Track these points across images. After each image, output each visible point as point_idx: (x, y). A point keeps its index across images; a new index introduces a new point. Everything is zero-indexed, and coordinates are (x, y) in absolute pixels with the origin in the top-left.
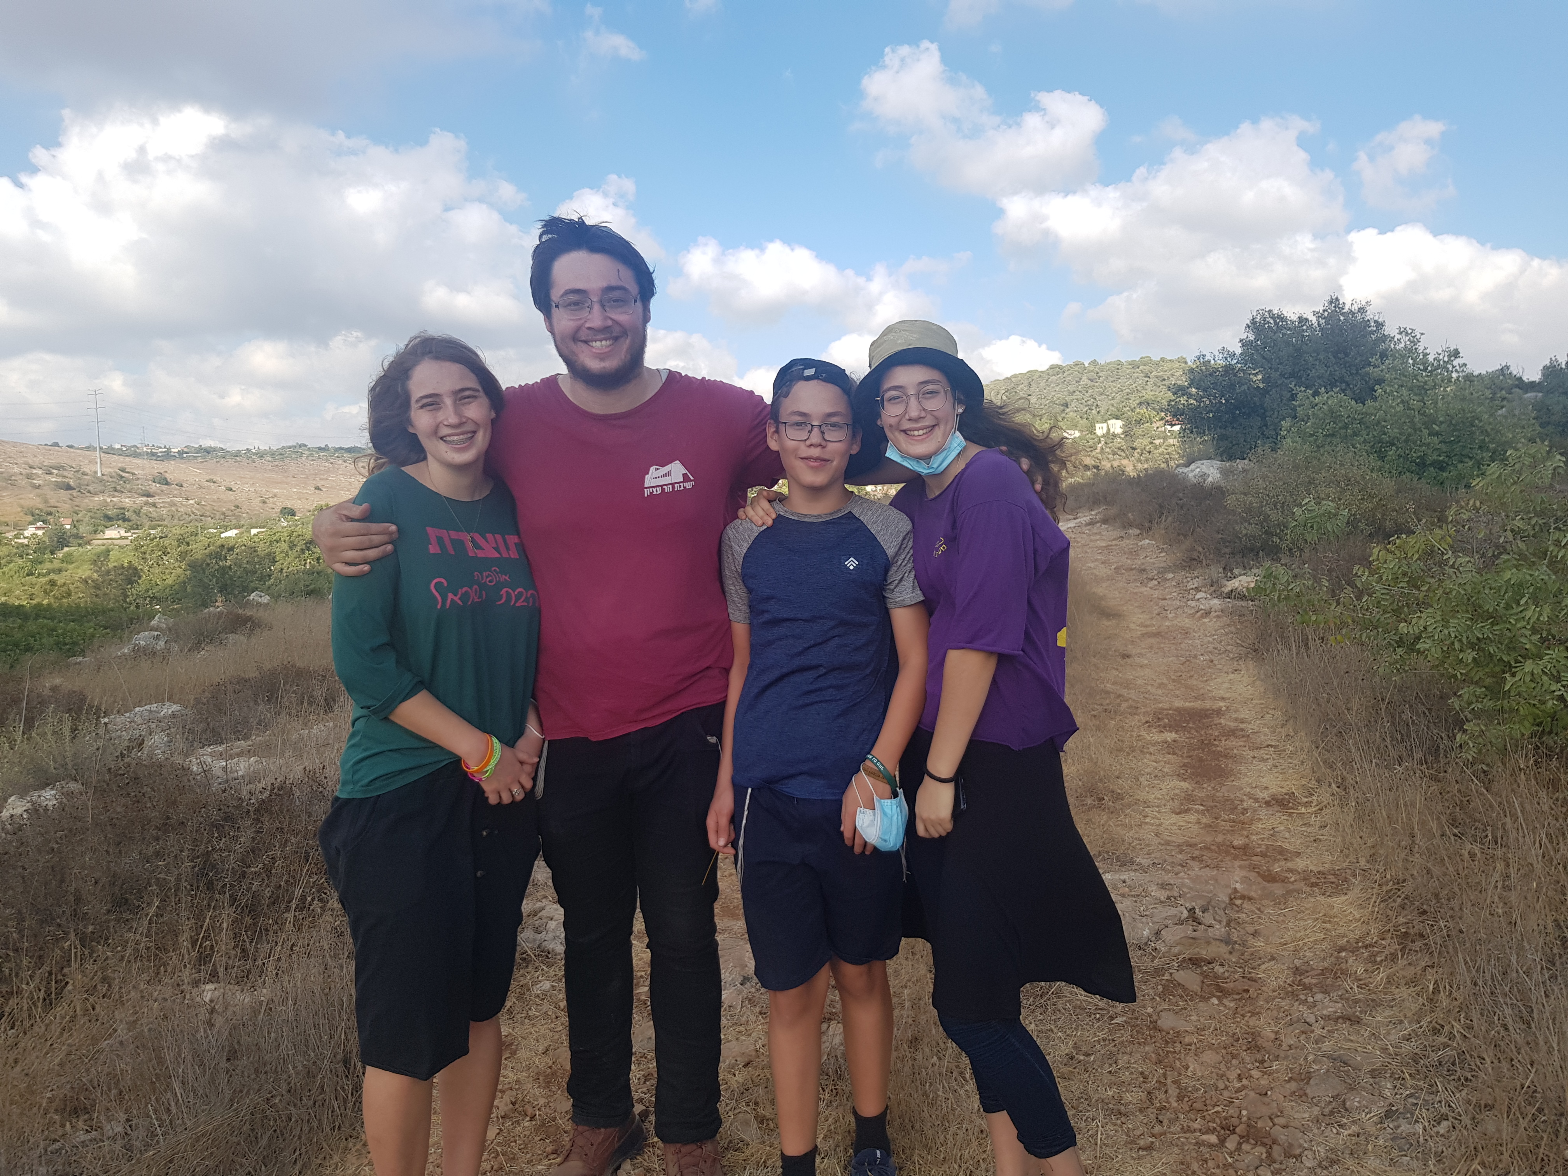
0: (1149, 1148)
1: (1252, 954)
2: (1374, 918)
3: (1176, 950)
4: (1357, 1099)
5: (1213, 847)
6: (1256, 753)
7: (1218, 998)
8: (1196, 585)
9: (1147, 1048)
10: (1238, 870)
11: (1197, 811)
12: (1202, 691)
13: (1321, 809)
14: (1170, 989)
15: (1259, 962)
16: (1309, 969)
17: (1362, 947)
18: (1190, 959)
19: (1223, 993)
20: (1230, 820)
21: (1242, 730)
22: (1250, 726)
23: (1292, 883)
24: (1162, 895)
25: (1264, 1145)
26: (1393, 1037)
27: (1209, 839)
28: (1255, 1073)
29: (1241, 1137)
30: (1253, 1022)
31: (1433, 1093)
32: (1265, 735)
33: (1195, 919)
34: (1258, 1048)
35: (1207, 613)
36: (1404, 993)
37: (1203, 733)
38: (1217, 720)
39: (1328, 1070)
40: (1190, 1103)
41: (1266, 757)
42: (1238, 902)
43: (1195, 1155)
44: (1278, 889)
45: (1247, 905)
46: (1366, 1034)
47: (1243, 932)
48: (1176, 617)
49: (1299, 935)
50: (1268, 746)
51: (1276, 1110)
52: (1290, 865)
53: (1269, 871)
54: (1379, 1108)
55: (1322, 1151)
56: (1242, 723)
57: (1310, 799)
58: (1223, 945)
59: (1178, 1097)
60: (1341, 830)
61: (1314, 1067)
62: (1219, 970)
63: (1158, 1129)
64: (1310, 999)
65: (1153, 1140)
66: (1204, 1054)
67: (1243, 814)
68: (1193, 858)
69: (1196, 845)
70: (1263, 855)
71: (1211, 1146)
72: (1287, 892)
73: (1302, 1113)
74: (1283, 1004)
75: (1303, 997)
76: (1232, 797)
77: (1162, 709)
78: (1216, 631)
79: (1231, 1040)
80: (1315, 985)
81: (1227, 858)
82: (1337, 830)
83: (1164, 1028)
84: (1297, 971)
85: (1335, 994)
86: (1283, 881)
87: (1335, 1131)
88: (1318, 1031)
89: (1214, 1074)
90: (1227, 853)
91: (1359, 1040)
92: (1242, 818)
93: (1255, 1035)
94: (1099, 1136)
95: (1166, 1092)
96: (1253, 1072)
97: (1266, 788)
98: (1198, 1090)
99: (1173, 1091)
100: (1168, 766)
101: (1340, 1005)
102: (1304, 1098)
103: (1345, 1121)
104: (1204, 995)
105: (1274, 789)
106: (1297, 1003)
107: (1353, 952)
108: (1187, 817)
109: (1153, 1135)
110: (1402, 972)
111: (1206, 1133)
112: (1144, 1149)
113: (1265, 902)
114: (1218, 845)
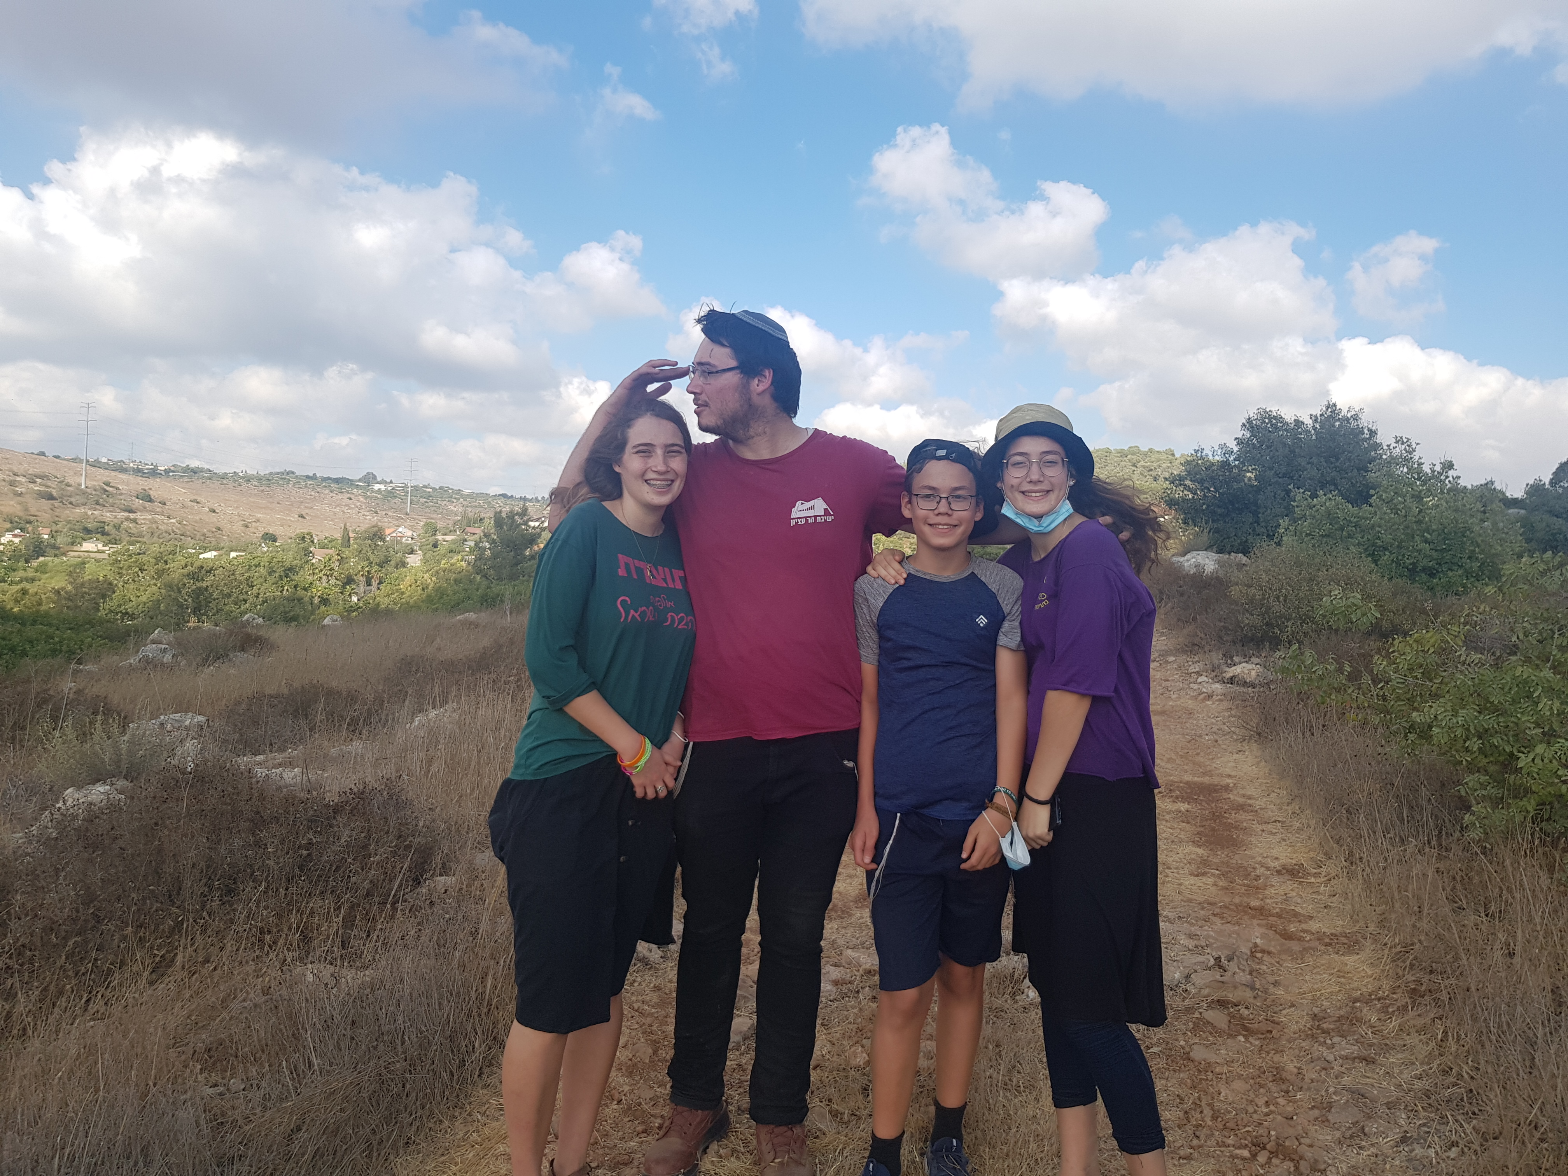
0: (1188, 1158)
1: (1273, 1001)
2: (1386, 974)
3: (1205, 992)
4: (1375, 1126)
5: (1232, 907)
6: (1264, 827)
7: (1244, 1036)
8: (1198, 669)
9: (1182, 1075)
10: (1256, 928)
11: (1213, 875)
12: (1209, 768)
13: (1330, 880)
14: (1200, 1026)
15: (1281, 1008)
16: (1326, 1016)
17: (1375, 999)
18: (1218, 1001)
19: (1248, 1032)
20: (1244, 885)
21: (1250, 805)
22: (1257, 803)
23: (1308, 941)
24: (1191, 944)
25: (1292, 1160)
26: (1406, 1076)
27: (1227, 900)
28: (1281, 1101)
29: (1272, 1153)
30: (1277, 1058)
31: (1444, 1124)
32: (1273, 811)
33: (1220, 967)
34: (1283, 1081)
35: (1210, 697)
36: (1413, 1039)
37: (1213, 805)
38: (1225, 796)
39: (1347, 1101)
40: (1223, 1123)
41: (1274, 831)
43: (1230, 1166)
44: (1295, 946)
45: (1266, 958)
46: (1381, 1072)
47: (1264, 981)
48: (1179, 698)
49: (1316, 986)
50: (1275, 821)
51: (1301, 1132)
52: (1304, 926)
53: (1285, 930)
54: (1394, 1135)
55: (1345, 1167)
56: (1250, 799)
57: (1319, 870)
58: (1248, 990)
59: (1212, 1117)
60: (1350, 897)
61: (1334, 1097)
62: (1246, 1012)
63: (1195, 1142)
64: (1329, 1042)
65: (1191, 1151)
66: (1234, 1083)
67: (1256, 880)
68: (1215, 915)
69: (1216, 904)
70: (1279, 916)
71: (1244, 1159)
72: (1304, 949)
73: (1326, 1136)
74: (1304, 1044)
75: (1322, 1040)
76: (1246, 864)
77: (1172, 781)
78: (1218, 713)
79: (1258, 1072)
80: (1333, 1030)
81: (1246, 917)
82: (1346, 898)
83: (1196, 1059)
84: (1315, 1017)
85: (1351, 1038)
86: (1299, 940)
87: (1355, 1151)
88: (1337, 1068)
89: (1244, 1100)
90: (1245, 912)
91: (1376, 1077)
92: (1256, 883)
93: (1279, 1069)
95: (1201, 1112)
96: (1279, 1100)
97: (1277, 858)
98: (1229, 1112)
99: (1207, 1112)
100: (1183, 833)
101: (1356, 1047)
102: (1326, 1123)
103: (1364, 1143)
104: (1231, 1033)
105: (1283, 860)
106: (1316, 1044)
107: (1367, 1003)
108: (1204, 879)
109: (1192, 1147)
110: (1412, 1022)
111: (1239, 1148)
112: (1184, 1159)
113: (1284, 957)
114: (1236, 905)
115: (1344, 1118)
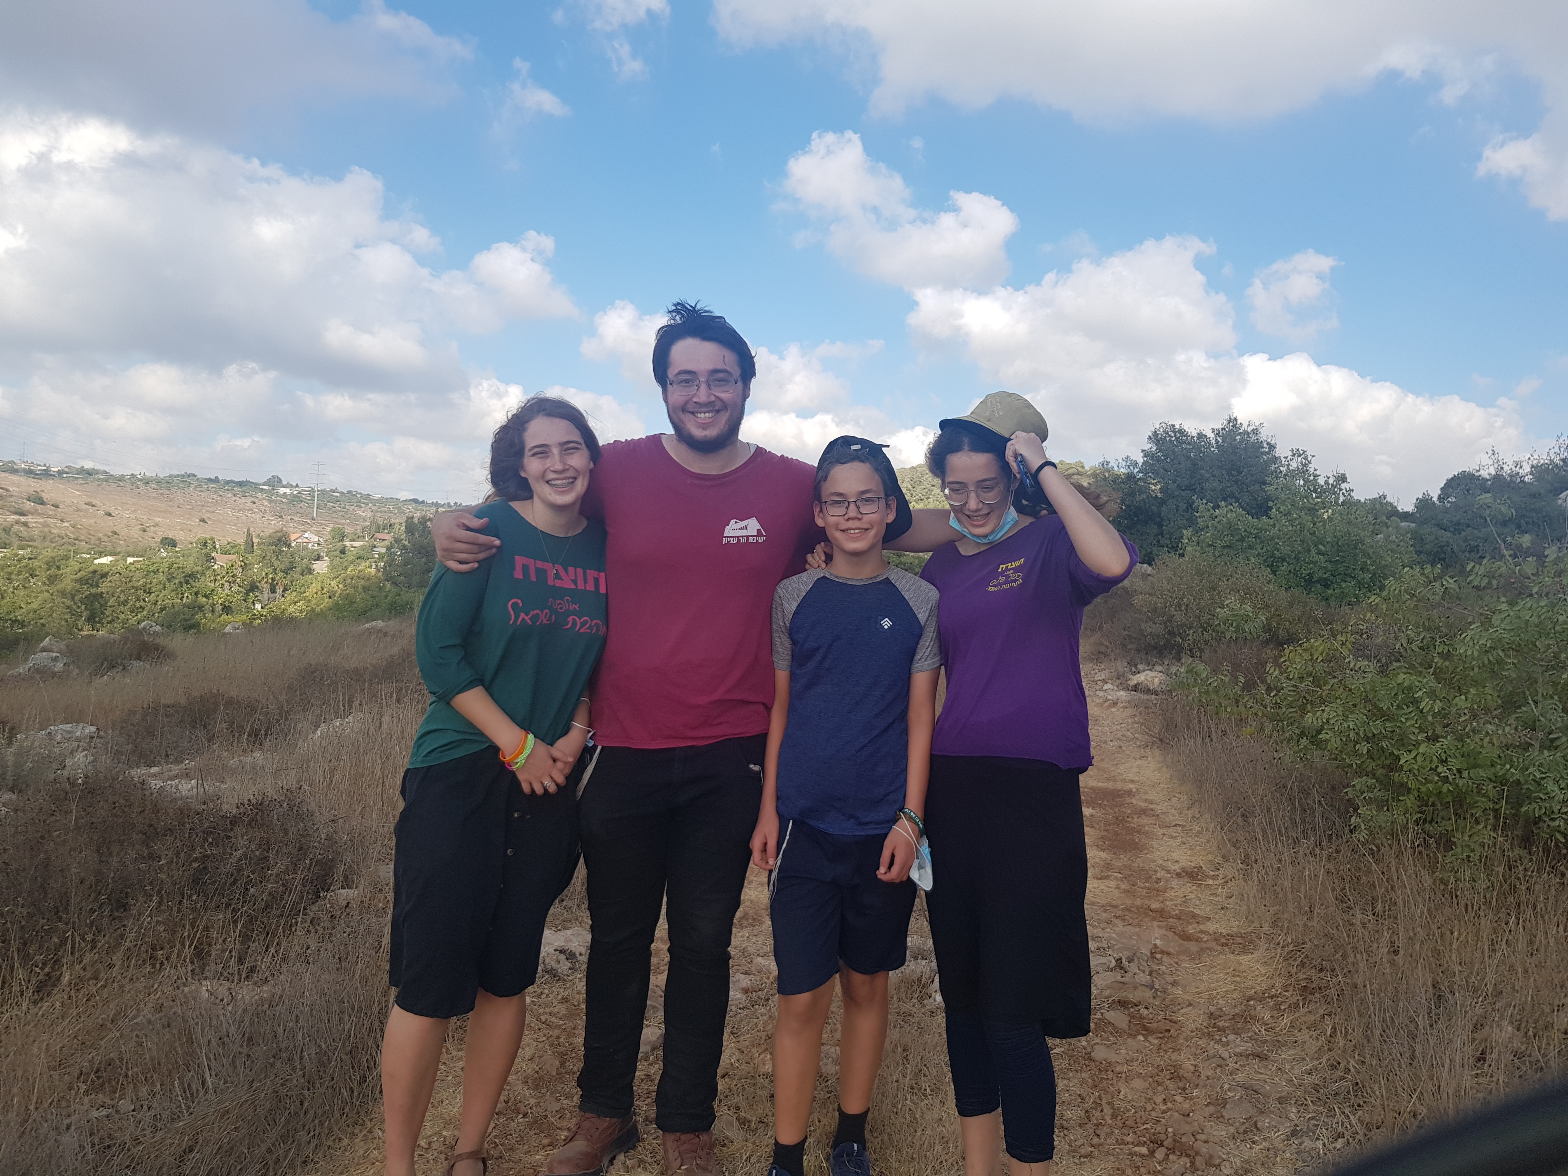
0: (1089, 1156)
1: (1172, 1001)
2: (1278, 972)
3: (1107, 993)
4: (1267, 1121)
5: (1133, 909)
6: (1165, 831)
7: (1143, 1035)
8: (1103, 677)
9: (1083, 1075)
10: (1157, 930)
11: (1116, 878)
12: (1113, 774)
13: (1226, 882)
14: (1102, 1026)
15: (1179, 1007)
16: (1222, 1014)
17: (1268, 997)
18: (1119, 1001)
19: (1148, 1031)
20: (1145, 888)
21: (1152, 810)
22: (1158, 807)
23: (1205, 942)
25: (1188, 1156)
26: (1297, 1071)
27: (1129, 902)
29: (1169, 1149)
30: (1174, 1056)
31: (1331, 1116)
32: (1173, 815)
33: (1121, 968)
34: (1180, 1078)
35: (1115, 704)
36: (1304, 1036)
37: (1116, 810)
38: (1128, 800)
39: (1242, 1097)
40: (1123, 1121)
41: (1175, 835)
42: (1158, 956)
43: (1129, 1163)
44: (1193, 947)
45: (1165, 959)
46: (1274, 1068)
47: (1163, 982)
49: (1212, 986)
50: (1176, 825)
51: (1197, 1128)
52: (1202, 927)
53: (1184, 931)
54: (1285, 1128)
55: (1238, 1162)
56: (1152, 803)
57: (1217, 873)
58: (1148, 990)
59: (1112, 1115)
60: (1246, 899)
61: (1229, 1094)
62: (1145, 1012)
63: (1096, 1140)
64: (1224, 1039)
65: (1092, 1149)
66: (1133, 1082)
67: (1157, 883)
68: (1117, 917)
69: (1117, 906)
70: (1178, 918)
71: (1142, 1156)
72: (1202, 949)
73: (1221, 1132)
74: (1200, 1042)
75: (1218, 1038)
76: (1147, 867)
78: (1123, 719)
79: (1156, 1070)
80: (1228, 1027)
81: (1146, 919)
82: (1242, 900)
83: (1097, 1059)
84: (1211, 1015)
85: (1246, 1035)
86: (1197, 941)
87: (1248, 1146)
88: (1232, 1065)
89: (1143, 1098)
90: (1146, 915)
91: (1269, 1073)
92: (1156, 886)
93: (1177, 1067)
95: (1102, 1111)
96: (1176, 1098)
97: (1177, 861)
98: (1129, 1110)
99: (1108, 1111)
101: (1250, 1044)
102: (1221, 1120)
103: (1256, 1138)
104: (1131, 1032)
105: (1183, 863)
106: (1212, 1043)
107: (1260, 1001)
108: (1107, 882)
109: (1092, 1146)
110: (1303, 1019)
111: (1137, 1145)
112: (1084, 1157)
113: (1182, 957)
114: (1138, 908)
115: (1237, 1114)
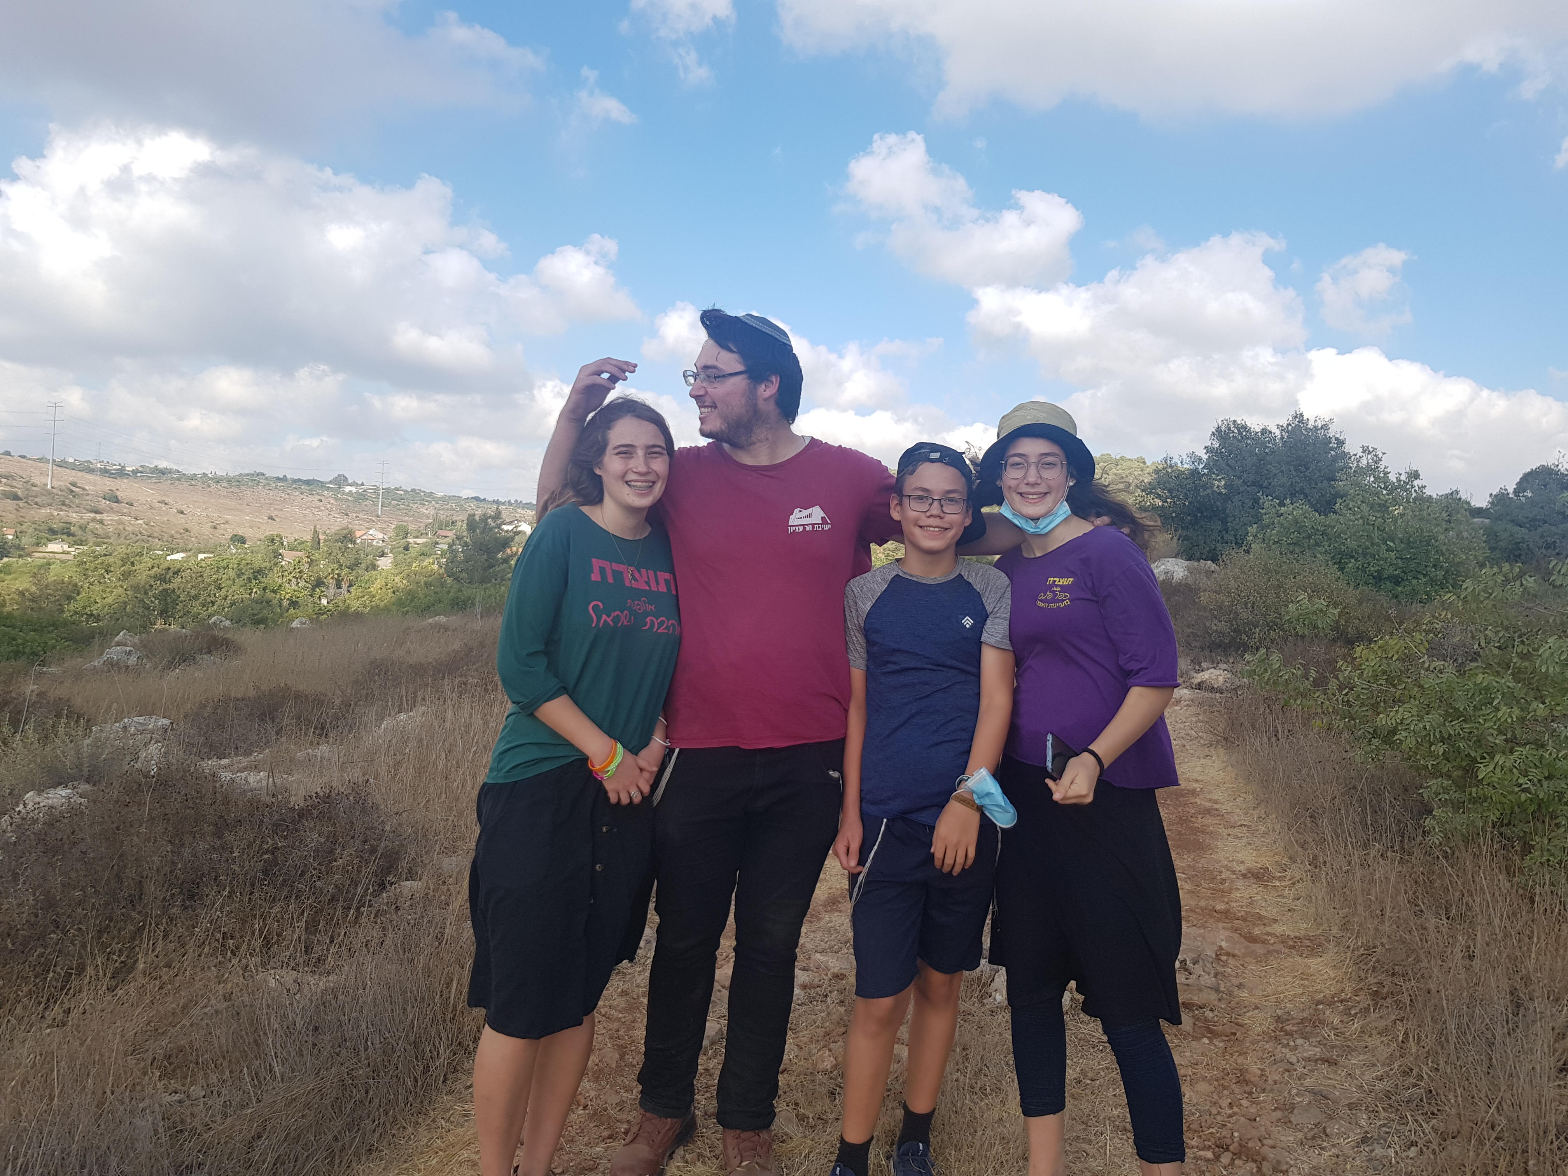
1: (1238, 1003)
2: (1348, 976)
4: (1337, 1127)
5: (1197, 910)
6: (1230, 831)
7: (1209, 1038)
10: (1222, 931)
13: (1294, 884)
15: (1245, 1010)
16: (1290, 1018)
17: (1338, 1001)
19: (1213, 1034)
20: (1210, 888)
21: (1217, 810)
22: (1223, 807)
23: (1272, 944)
25: (1255, 1161)
26: (1367, 1077)
27: (1193, 903)
28: (1245, 1103)
29: (1234, 1154)
30: (1240, 1060)
31: (1403, 1124)
32: (1238, 815)
33: (1186, 970)
36: (1374, 1041)
37: (1180, 810)
38: (1192, 800)
39: (1310, 1103)
41: (1240, 835)
42: (1224, 958)
43: (1194, 1167)
44: (1260, 949)
45: (1231, 961)
46: (1343, 1074)
47: (1229, 984)
49: (1279, 989)
50: (1241, 826)
51: (1264, 1133)
52: (1268, 929)
53: (1250, 933)
54: (1355, 1136)
55: (1306, 1168)
56: (1216, 803)
57: (1283, 874)
58: (1213, 992)
60: (1314, 900)
61: (1297, 1098)
62: (1209, 1014)
64: (1292, 1044)
66: (1198, 1085)
67: (1221, 884)
70: (1244, 920)
71: (1207, 1160)
72: (1268, 952)
73: (1288, 1137)
74: (1267, 1046)
75: (1286, 1042)
76: (1212, 868)
78: (1186, 718)
79: (1222, 1074)
80: (1296, 1032)
81: (1211, 921)
82: (1310, 902)
84: (1278, 1019)
85: (1314, 1040)
86: (1263, 943)
87: (1317, 1152)
88: (1300, 1070)
89: (1208, 1102)
90: (1211, 916)
91: (1338, 1078)
92: (1221, 887)
93: (1243, 1071)
94: (1108, 1148)
96: (1243, 1102)
97: (1242, 862)
98: (1193, 1114)
101: (1319, 1049)
102: (1289, 1125)
103: (1325, 1144)
104: (1196, 1035)
105: (1248, 864)
106: (1279, 1046)
107: (1330, 1006)
110: (1374, 1024)
111: (1202, 1149)
113: (1248, 959)
114: (1202, 909)
115: (1305, 1119)
